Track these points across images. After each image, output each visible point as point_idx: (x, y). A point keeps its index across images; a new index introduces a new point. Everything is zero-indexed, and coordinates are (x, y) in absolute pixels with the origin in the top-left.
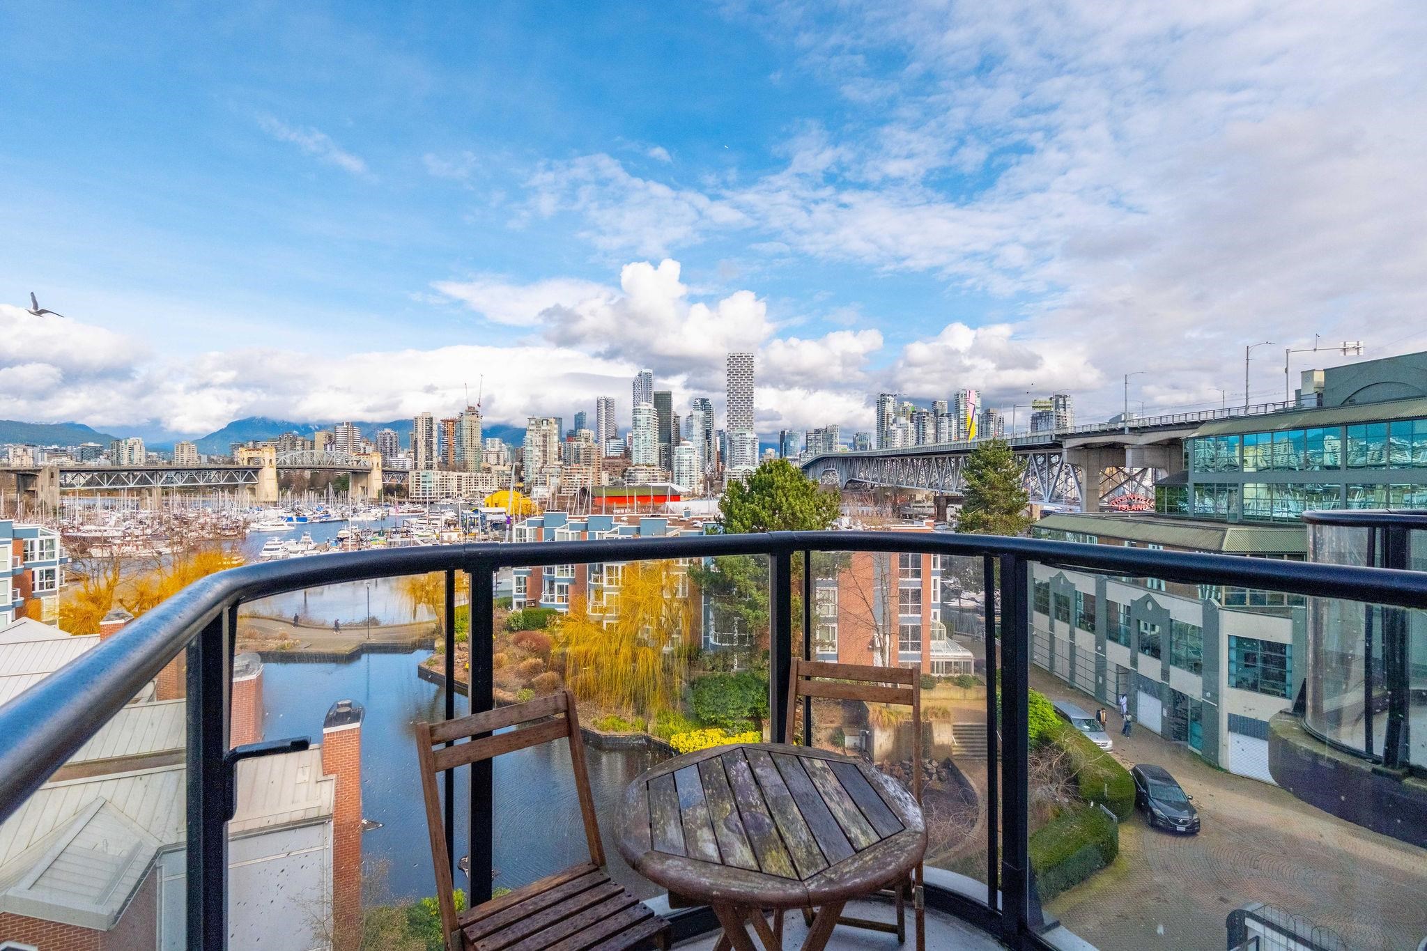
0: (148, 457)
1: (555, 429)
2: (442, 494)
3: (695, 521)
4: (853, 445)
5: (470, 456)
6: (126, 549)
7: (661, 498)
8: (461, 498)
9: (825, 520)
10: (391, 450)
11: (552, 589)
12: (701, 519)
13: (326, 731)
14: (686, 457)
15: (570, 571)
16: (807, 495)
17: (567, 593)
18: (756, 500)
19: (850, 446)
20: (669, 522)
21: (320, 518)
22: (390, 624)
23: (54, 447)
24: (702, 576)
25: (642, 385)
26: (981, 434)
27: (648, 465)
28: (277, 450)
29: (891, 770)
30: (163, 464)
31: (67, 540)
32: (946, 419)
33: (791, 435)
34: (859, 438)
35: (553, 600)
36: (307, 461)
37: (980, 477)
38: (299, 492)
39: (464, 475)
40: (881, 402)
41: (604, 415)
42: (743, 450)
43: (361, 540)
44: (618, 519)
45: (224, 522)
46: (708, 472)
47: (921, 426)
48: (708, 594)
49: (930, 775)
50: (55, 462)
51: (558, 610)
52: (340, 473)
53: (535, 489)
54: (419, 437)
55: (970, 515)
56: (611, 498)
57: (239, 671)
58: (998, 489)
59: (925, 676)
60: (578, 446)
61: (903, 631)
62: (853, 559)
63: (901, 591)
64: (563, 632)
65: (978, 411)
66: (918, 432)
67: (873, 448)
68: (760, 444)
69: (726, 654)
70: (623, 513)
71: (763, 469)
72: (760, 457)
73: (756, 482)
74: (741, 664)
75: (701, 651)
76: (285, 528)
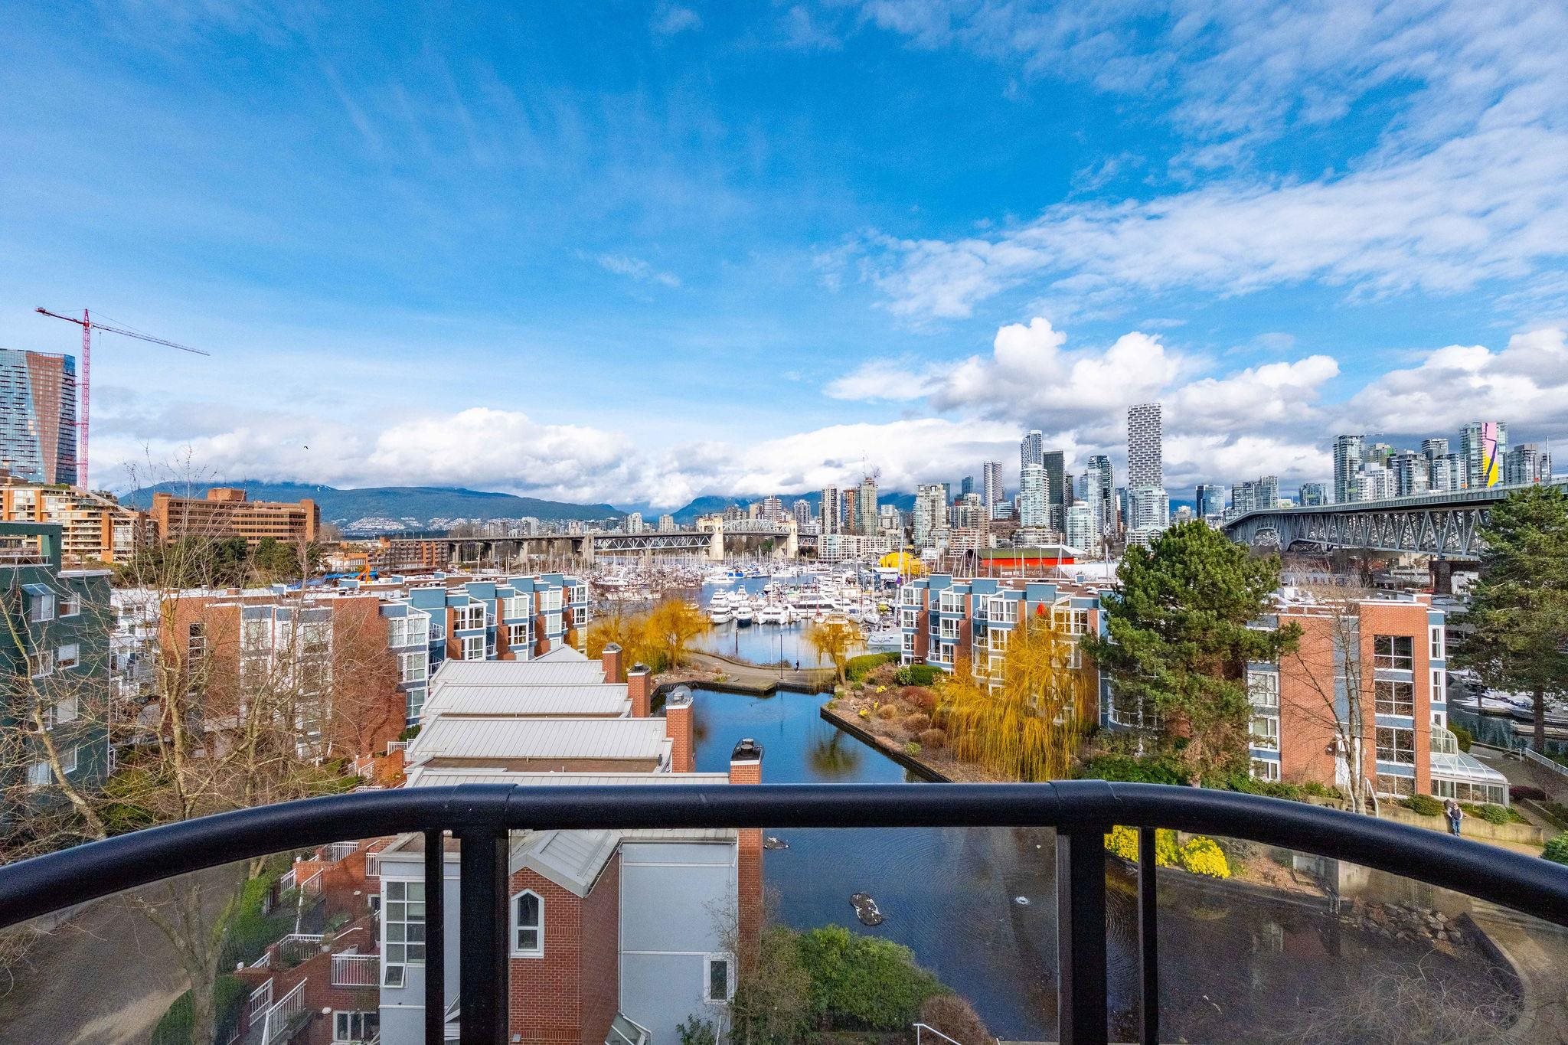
0: (644, 526)
1: (943, 494)
2: (844, 555)
3: (1089, 587)
4: (1300, 499)
5: (867, 522)
6: (626, 594)
7: (1053, 561)
8: (859, 559)
9: (1257, 592)
10: (805, 517)
11: (937, 648)
12: (1097, 586)
13: (733, 763)
14: (1081, 517)
15: (955, 632)
16: (1232, 563)
17: (952, 653)
18: (1164, 567)
19: (1295, 500)
20: (1059, 587)
21: (753, 574)
23: (593, 521)
24: (1095, 649)
25: (1031, 447)
26: (1508, 478)
27: (1038, 527)
28: (724, 520)
29: (1367, 913)
30: (653, 532)
31: (595, 585)
32: (1446, 463)
33: (1211, 491)
34: (1309, 491)
35: (938, 659)
36: (744, 529)
37: (1511, 538)
38: (738, 553)
39: (862, 538)
40: (1341, 445)
41: (991, 478)
42: (1149, 509)
43: (782, 593)
44: (1003, 583)
45: (690, 576)
46: (1107, 532)
47: (1404, 473)
48: (1105, 669)
49: (1434, 932)
50: (592, 531)
51: (943, 668)
52: (767, 538)
53: (924, 551)
54: (826, 505)
55: (1494, 588)
56: (997, 560)
57: (677, 701)
58: (1546, 554)
59: (1422, 797)
60: (966, 510)
61: (1384, 736)
62: (1302, 640)
63: (1378, 683)
64: (947, 691)
65: (1502, 449)
66: (1400, 480)
67: (1329, 501)
68: (1170, 502)
69: (1128, 736)
70: (1011, 575)
71: (1172, 531)
72: (1170, 516)
73: (1164, 547)
74: (1147, 750)
75: (1098, 728)
76: (728, 581)
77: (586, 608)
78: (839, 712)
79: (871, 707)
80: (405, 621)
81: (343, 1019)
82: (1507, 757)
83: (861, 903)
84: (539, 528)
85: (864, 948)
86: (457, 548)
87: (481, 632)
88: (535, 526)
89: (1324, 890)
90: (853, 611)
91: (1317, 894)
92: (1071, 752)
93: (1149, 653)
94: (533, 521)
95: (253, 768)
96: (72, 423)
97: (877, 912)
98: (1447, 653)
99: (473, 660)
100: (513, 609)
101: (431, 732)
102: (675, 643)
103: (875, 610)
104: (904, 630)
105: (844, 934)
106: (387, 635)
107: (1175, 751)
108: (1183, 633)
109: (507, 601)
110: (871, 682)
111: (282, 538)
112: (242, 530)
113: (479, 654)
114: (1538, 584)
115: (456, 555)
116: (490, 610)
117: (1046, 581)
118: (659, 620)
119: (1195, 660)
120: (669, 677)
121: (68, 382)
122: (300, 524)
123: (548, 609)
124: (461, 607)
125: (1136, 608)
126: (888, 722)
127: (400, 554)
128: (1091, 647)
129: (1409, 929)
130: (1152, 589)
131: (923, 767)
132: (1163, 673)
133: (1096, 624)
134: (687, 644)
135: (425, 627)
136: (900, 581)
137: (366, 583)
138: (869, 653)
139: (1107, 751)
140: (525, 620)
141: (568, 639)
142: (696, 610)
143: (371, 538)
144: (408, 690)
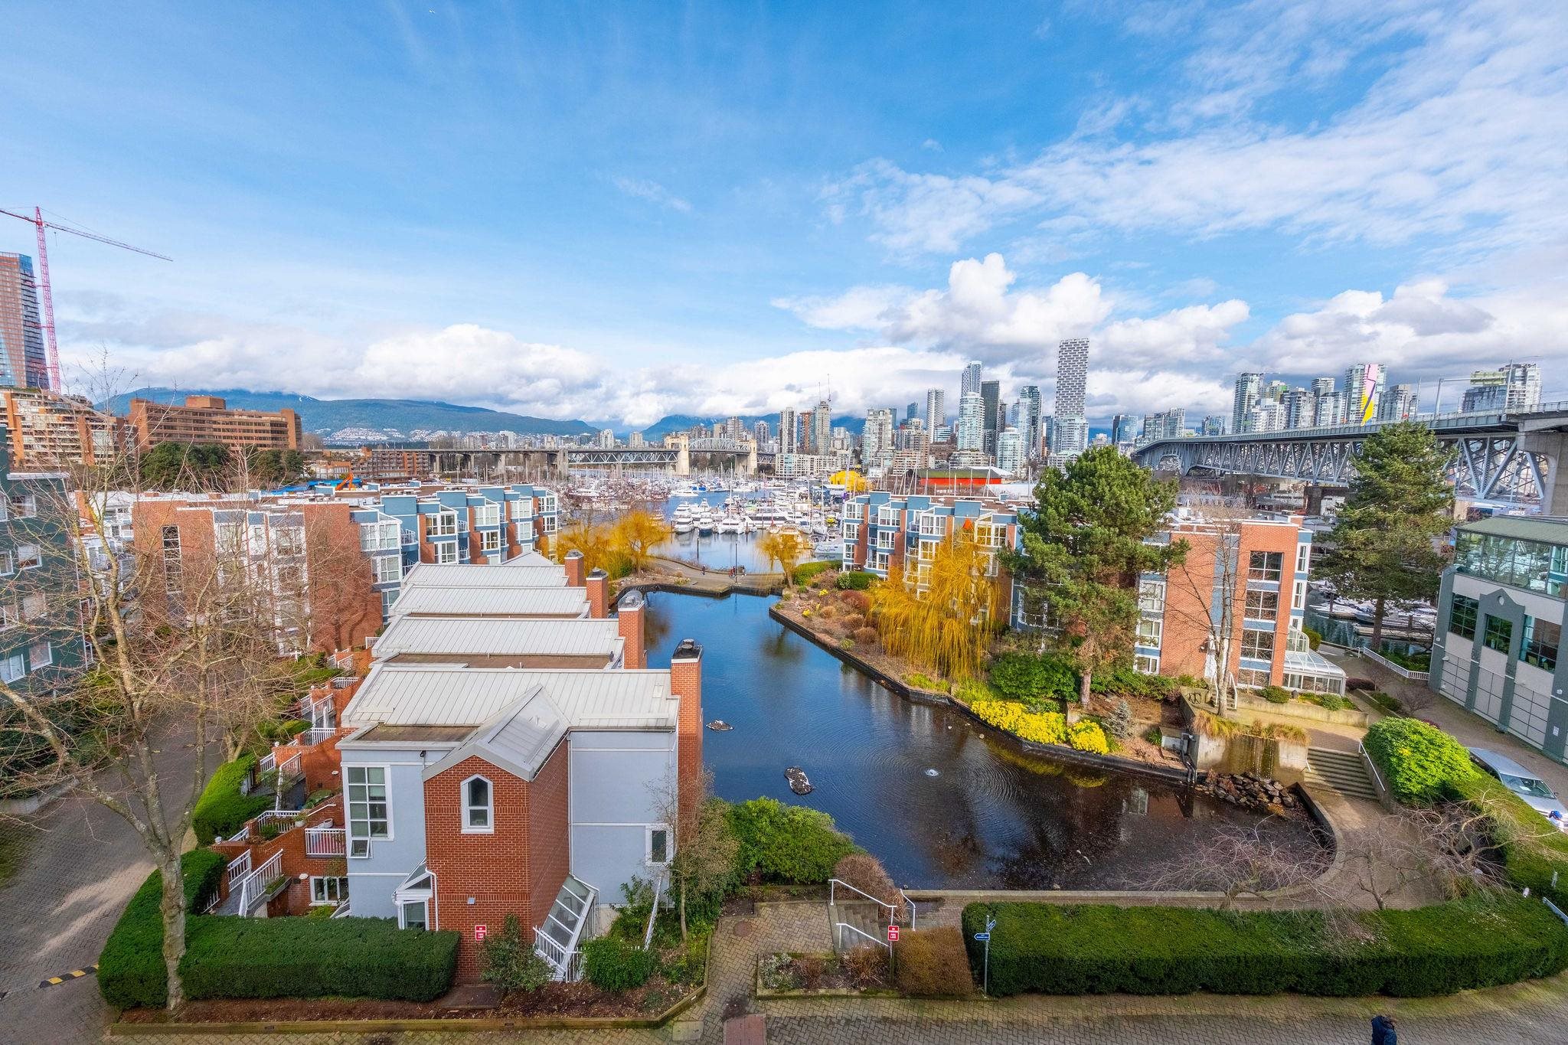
0: (615, 442)
1: (889, 418)
2: (798, 472)
3: (1010, 505)
4: (1202, 430)
5: (821, 442)
6: (598, 505)
7: (981, 481)
8: (812, 476)
9: (1156, 511)
10: (764, 437)
11: (874, 557)
12: (1018, 504)
13: (673, 661)
14: (1011, 442)
15: (890, 543)
16: (1135, 485)
17: (887, 561)
18: (1075, 488)
19: (1197, 430)
20: (984, 504)
21: (715, 488)
23: (567, 436)
24: (1010, 560)
25: (971, 376)
26: (1381, 414)
27: (972, 450)
28: (690, 438)
29: (1218, 782)
30: (623, 448)
31: (567, 496)
32: (1330, 400)
33: (1126, 421)
34: (1209, 422)
35: (875, 566)
36: (708, 446)
37: (1378, 468)
38: (702, 469)
39: (815, 457)
40: (1243, 381)
41: (934, 405)
42: (1070, 436)
43: (740, 506)
44: (935, 500)
45: (657, 489)
46: (1032, 456)
47: (1294, 408)
48: (1018, 578)
49: (1271, 798)
50: (567, 446)
51: (878, 575)
52: (729, 455)
53: (871, 470)
54: (784, 427)
55: (1357, 511)
56: (933, 479)
57: (629, 604)
58: (1405, 482)
59: (1274, 688)
60: (909, 433)
61: (1249, 637)
62: (1188, 555)
63: (1249, 593)
64: (881, 594)
65: (1380, 389)
66: (1289, 415)
67: (1227, 432)
68: (1090, 430)
69: (1032, 635)
70: (944, 493)
71: (1086, 455)
72: (1087, 442)
73: (1077, 470)
74: (1048, 647)
75: (1008, 628)
76: (693, 495)
77: (556, 517)
78: (785, 612)
79: (814, 608)
80: (377, 528)
81: (320, 884)
82: (1347, 654)
83: (794, 775)
84: (516, 441)
85: (791, 816)
86: (437, 459)
87: (454, 538)
88: (513, 440)
89: (1185, 765)
90: (803, 523)
91: (1179, 766)
92: (984, 647)
93: (1057, 564)
94: (511, 435)
96: (37, 326)
97: (807, 783)
98: (1310, 566)
99: (447, 563)
100: (484, 517)
101: (398, 629)
102: (639, 550)
103: (823, 522)
104: (846, 541)
105: (773, 805)
106: (359, 541)
107: (1071, 649)
108: (1088, 547)
109: (478, 509)
110: (815, 586)
111: (265, 446)
112: (224, 437)
113: (452, 558)
114: (1395, 508)
115: (437, 465)
116: (461, 517)
117: (973, 499)
118: (624, 529)
119: (1095, 571)
120: (633, 581)
121: (28, 283)
122: (281, 432)
123: (519, 517)
124: (433, 514)
125: (1047, 524)
126: (827, 621)
127: (383, 463)
128: (1006, 558)
129: (1252, 795)
130: (1063, 508)
131: (856, 660)
132: (1067, 582)
133: (1013, 538)
134: (651, 551)
135: (396, 532)
136: (846, 497)
137: (345, 490)
138: (815, 560)
139: (1014, 647)
140: (496, 527)
141: (539, 545)
142: (662, 520)
143: (354, 448)
144: (384, 590)
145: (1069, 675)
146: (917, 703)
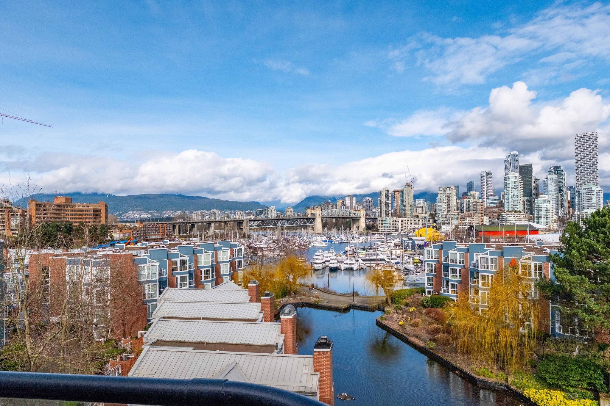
0: (277, 214)
1: (454, 192)
2: (393, 229)
3: (545, 249)
5: (408, 210)
6: (266, 252)
7: (524, 232)
8: (403, 232)
10: (370, 207)
11: (447, 285)
12: (550, 248)
13: (315, 350)
14: (544, 205)
15: (458, 276)
17: (457, 288)
18: (591, 236)
20: (525, 249)
21: (339, 241)
22: (364, 296)
23: (249, 211)
24: (547, 288)
25: (511, 162)
27: (516, 212)
28: (322, 210)
30: (282, 217)
31: (249, 247)
35: (448, 292)
36: (333, 214)
38: (330, 229)
39: (404, 219)
41: (485, 182)
42: (589, 199)
43: (355, 252)
44: (490, 246)
45: (302, 242)
46: (561, 214)
48: (554, 300)
50: (248, 217)
51: (451, 298)
52: (347, 220)
53: (443, 227)
54: (382, 200)
56: (488, 232)
57: (287, 313)
60: (469, 201)
64: (453, 311)
68: (604, 195)
69: (567, 341)
70: (495, 241)
72: (604, 204)
73: (591, 223)
74: (580, 350)
75: (548, 336)
76: (324, 245)
77: (243, 260)
78: (387, 322)
79: (406, 319)
80: (146, 267)
84: (220, 215)
86: (177, 227)
87: (186, 273)
88: (218, 215)
90: (397, 263)
92: (531, 349)
93: (582, 290)
94: (217, 211)
95: (63, 343)
99: (182, 288)
100: (203, 260)
101: (157, 326)
102: (292, 281)
103: (411, 262)
104: (427, 274)
106: (137, 275)
107: (598, 352)
109: (199, 256)
110: (407, 305)
111: (90, 222)
112: (71, 218)
113: (185, 285)
115: (176, 230)
116: (191, 261)
117: (517, 245)
118: (283, 267)
120: (288, 300)
122: (98, 215)
123: (222, 261)
124: (175, 259)
125: (572, 262)
126: (416, 329)
127: (148, 230)
130: (583, 250)
131: (437, 356)
132: (591, 303)
133: (548, 272)
134: (298, 281)
135: (157, 270)
136: (426, 245)
137: (129, 246)
138: (407, 288)
139: (553, 349)
140: (209, 267)
141: (233, 277)
142: (305, 262)
143: (134, 222)
144: (148, 304)
145: (599, 371)
146: (483, 388)
